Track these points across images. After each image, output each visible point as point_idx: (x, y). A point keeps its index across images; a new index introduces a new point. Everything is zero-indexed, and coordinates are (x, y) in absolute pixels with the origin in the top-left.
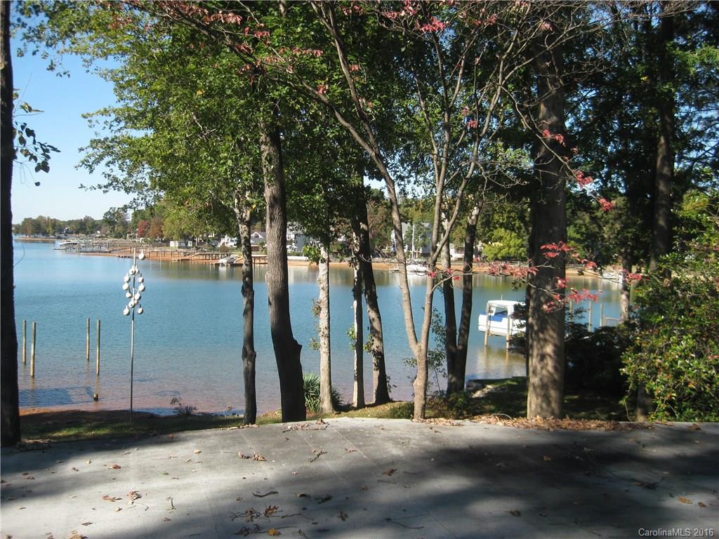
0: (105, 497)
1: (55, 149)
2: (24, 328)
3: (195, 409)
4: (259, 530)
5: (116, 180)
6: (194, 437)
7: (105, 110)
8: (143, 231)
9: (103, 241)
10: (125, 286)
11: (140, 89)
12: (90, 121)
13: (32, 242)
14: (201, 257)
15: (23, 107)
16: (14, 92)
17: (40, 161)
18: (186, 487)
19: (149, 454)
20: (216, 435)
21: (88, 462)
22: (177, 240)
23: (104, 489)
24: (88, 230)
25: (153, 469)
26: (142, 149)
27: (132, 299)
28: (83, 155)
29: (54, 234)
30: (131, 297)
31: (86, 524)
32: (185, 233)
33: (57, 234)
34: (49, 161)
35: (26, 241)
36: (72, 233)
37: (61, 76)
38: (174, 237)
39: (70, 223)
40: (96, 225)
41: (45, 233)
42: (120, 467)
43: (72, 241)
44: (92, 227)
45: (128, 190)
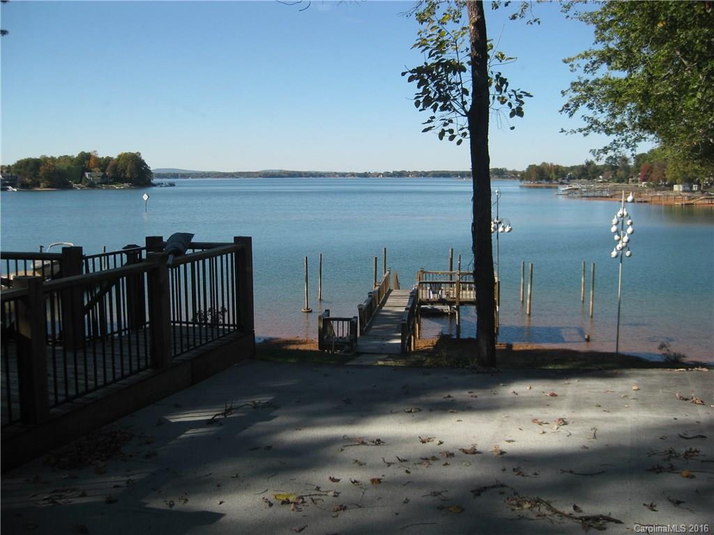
0: (535, 421)
1: (528, 95)
2: (522, 269)
3: (684, 356)
4: (673, 469)
5: (596, 122)
6: (639, 375)
7: (586, 53)
8: (646, 176)
9: (605, 186)
10: (614, 229)
11: (622, 28)
12: (572, 66)
13: (537, 187)
14: (707, 202)
15: (497, 57)
16: (488, 43)
17: (514, 107)
18: (613, 420)
19: (588, 386)
20: (661, 375)
21: (528, 388)
22: (681, 183)
23: (536, 413)
24: (590, 175)
25: (587, 401)
26: (620, 89)
27: (620, 242)
28: (566, 100)
29: (557, 180)
30: (619, 240)
31: (509, 441)
32: (689, 176)
33: (560, 180)
34: (523, 107)
35: (530, 187)
36: (574, 179)
37: (531, 23)
38: (677, 181)
39: (572, 168)
40: (598, 171)
41: (549, 179)
42: (556, 395)
43: (574, 187)
44: (594, 173)
45: (608, 132)
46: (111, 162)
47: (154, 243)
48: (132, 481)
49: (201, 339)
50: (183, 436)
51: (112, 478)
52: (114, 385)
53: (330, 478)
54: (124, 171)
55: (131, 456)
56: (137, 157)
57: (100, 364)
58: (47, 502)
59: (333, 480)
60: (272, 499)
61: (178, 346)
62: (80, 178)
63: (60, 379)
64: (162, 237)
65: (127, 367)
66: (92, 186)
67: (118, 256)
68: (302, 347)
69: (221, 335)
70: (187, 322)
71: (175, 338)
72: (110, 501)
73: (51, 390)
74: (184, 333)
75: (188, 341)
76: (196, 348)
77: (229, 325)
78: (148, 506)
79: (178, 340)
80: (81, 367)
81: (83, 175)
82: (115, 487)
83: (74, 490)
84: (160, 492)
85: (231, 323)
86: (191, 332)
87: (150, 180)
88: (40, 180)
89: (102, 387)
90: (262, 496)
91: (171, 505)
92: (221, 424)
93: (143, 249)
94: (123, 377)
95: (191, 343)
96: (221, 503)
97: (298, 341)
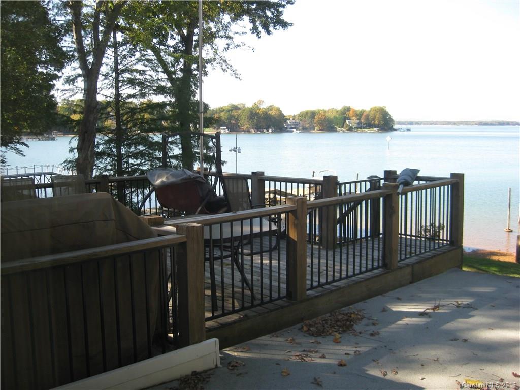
46: (365, 113)
47: (390, 175)
48: (359, 351)
49: (420, 249)
50: (400, 322)
51: (345, 347)
52: (354, 278)
53: (513, 373)
54: (374, 119)
55: (360, 333)
56: (383, 109)
57: (344, 261)
58: (297, 358)
59: (516, 375)
60: (463, 383)
61: (403, 252)
62: (343, 125)
63: (315, 270)
64: (396, 171)
65: (364, 265)
66: (351, 129)
67: (363, 184)
68: (502, 259)
69: (436, 247)
70: (411, 235)
71: (401, 246)
72: (341, 365)
73: (309, 277)
74: (408, 243)
75: (411, 250)
76: (416, 255)
77: (443, 240)
78: (368, 372)
79: (403, 248)
80: (330, 262)
81: (345, 122)
82: (346, 354)
83: (316, 352)
84: (378, 363)
85: (445, 238)
86: (413, 243)
87: (392, 127)
88: (315, 125)
89: (344, 279)
90: (456, 379)
91: (385, 375)
92: (430, 317)
93: (382, 179)
94: (361, 273)
95: (413, 251)
96: (423, 379)
97: (500, 253)
